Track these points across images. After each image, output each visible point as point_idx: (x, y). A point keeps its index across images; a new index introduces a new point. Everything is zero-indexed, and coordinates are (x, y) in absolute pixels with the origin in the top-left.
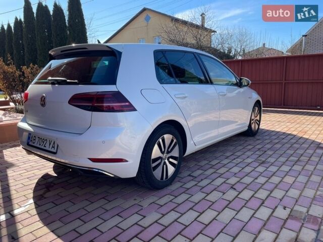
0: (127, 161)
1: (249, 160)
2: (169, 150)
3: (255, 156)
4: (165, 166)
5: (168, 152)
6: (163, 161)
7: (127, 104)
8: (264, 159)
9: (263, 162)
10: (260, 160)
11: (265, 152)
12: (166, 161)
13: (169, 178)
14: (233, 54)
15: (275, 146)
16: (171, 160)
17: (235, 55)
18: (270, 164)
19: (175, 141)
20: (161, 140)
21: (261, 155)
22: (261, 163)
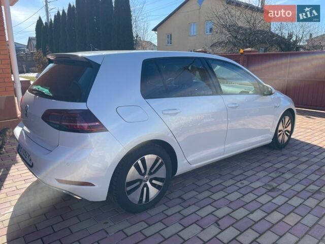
0: (94, 185)
1: (256, 185)
2: (152, 171)
3: (267, 179)
4: (145, 189)
5: (150, 174)
6: (143, 183)
7: (97, 124)
8: (275, 185)
9: (273, 189)
10: (270, 186)
11: (283, 173)
12: (148, 183)
13: (150, 201)
14: (295, 39)
15: (299, 167)
16: (154, 182)
17: (296, 42)
18: (281, 192)
19: (160, 161)
20: (139, 162)
21: (274, 179)
22: (270, 191)
